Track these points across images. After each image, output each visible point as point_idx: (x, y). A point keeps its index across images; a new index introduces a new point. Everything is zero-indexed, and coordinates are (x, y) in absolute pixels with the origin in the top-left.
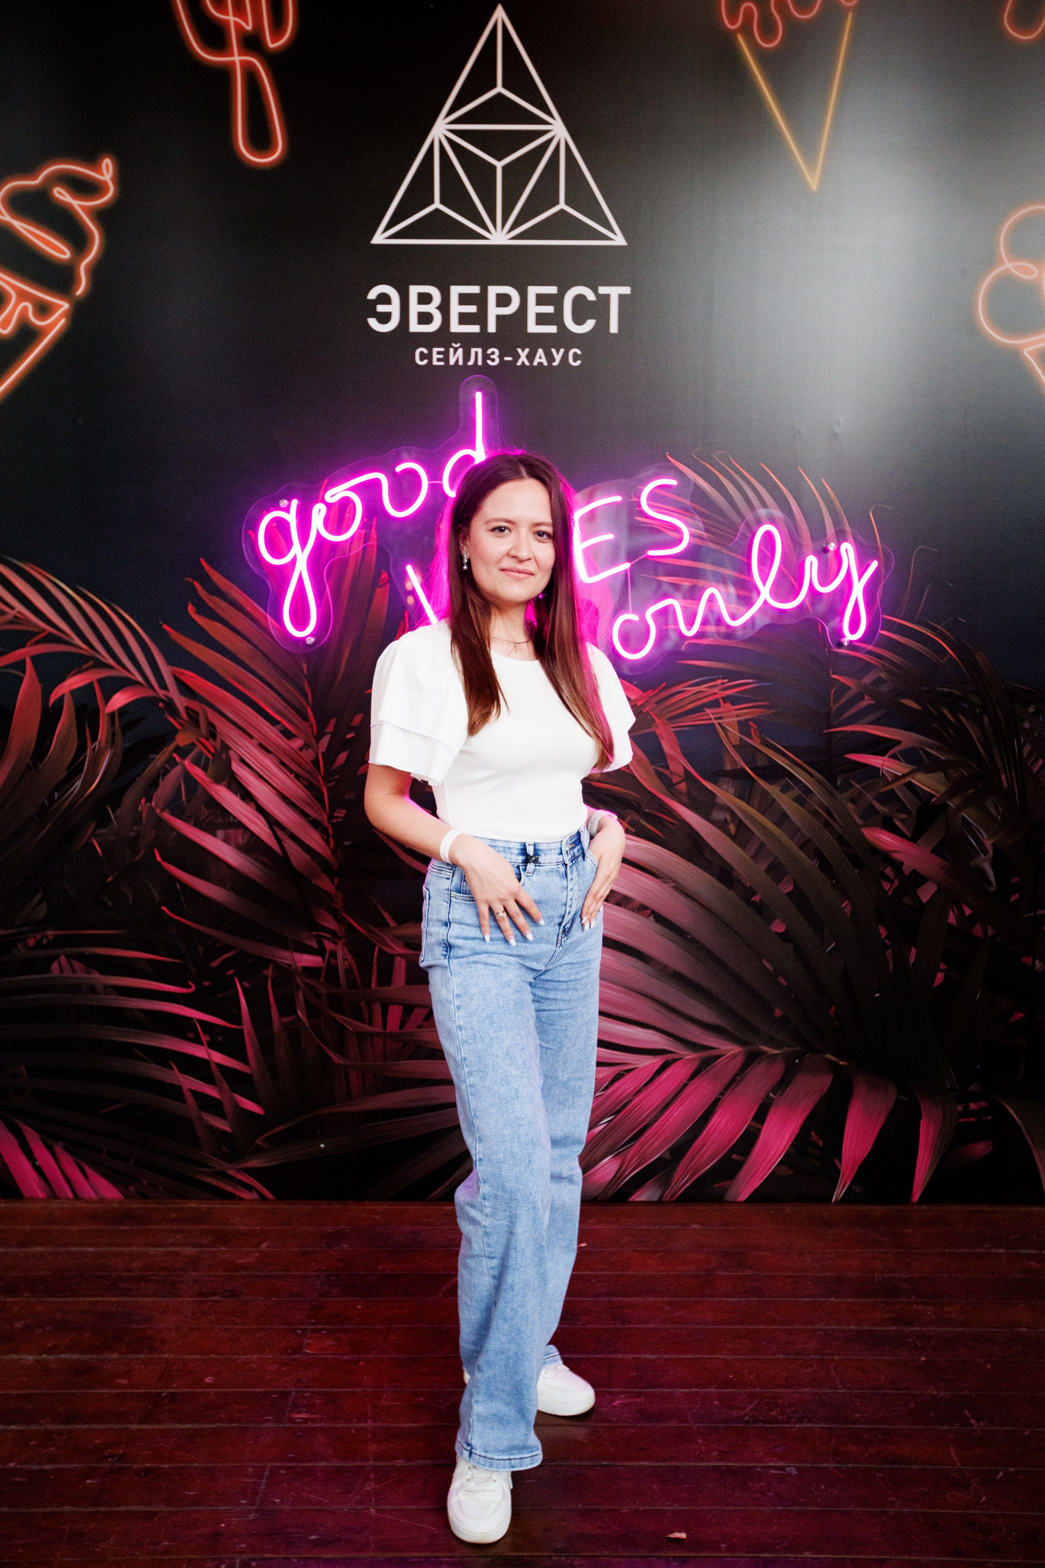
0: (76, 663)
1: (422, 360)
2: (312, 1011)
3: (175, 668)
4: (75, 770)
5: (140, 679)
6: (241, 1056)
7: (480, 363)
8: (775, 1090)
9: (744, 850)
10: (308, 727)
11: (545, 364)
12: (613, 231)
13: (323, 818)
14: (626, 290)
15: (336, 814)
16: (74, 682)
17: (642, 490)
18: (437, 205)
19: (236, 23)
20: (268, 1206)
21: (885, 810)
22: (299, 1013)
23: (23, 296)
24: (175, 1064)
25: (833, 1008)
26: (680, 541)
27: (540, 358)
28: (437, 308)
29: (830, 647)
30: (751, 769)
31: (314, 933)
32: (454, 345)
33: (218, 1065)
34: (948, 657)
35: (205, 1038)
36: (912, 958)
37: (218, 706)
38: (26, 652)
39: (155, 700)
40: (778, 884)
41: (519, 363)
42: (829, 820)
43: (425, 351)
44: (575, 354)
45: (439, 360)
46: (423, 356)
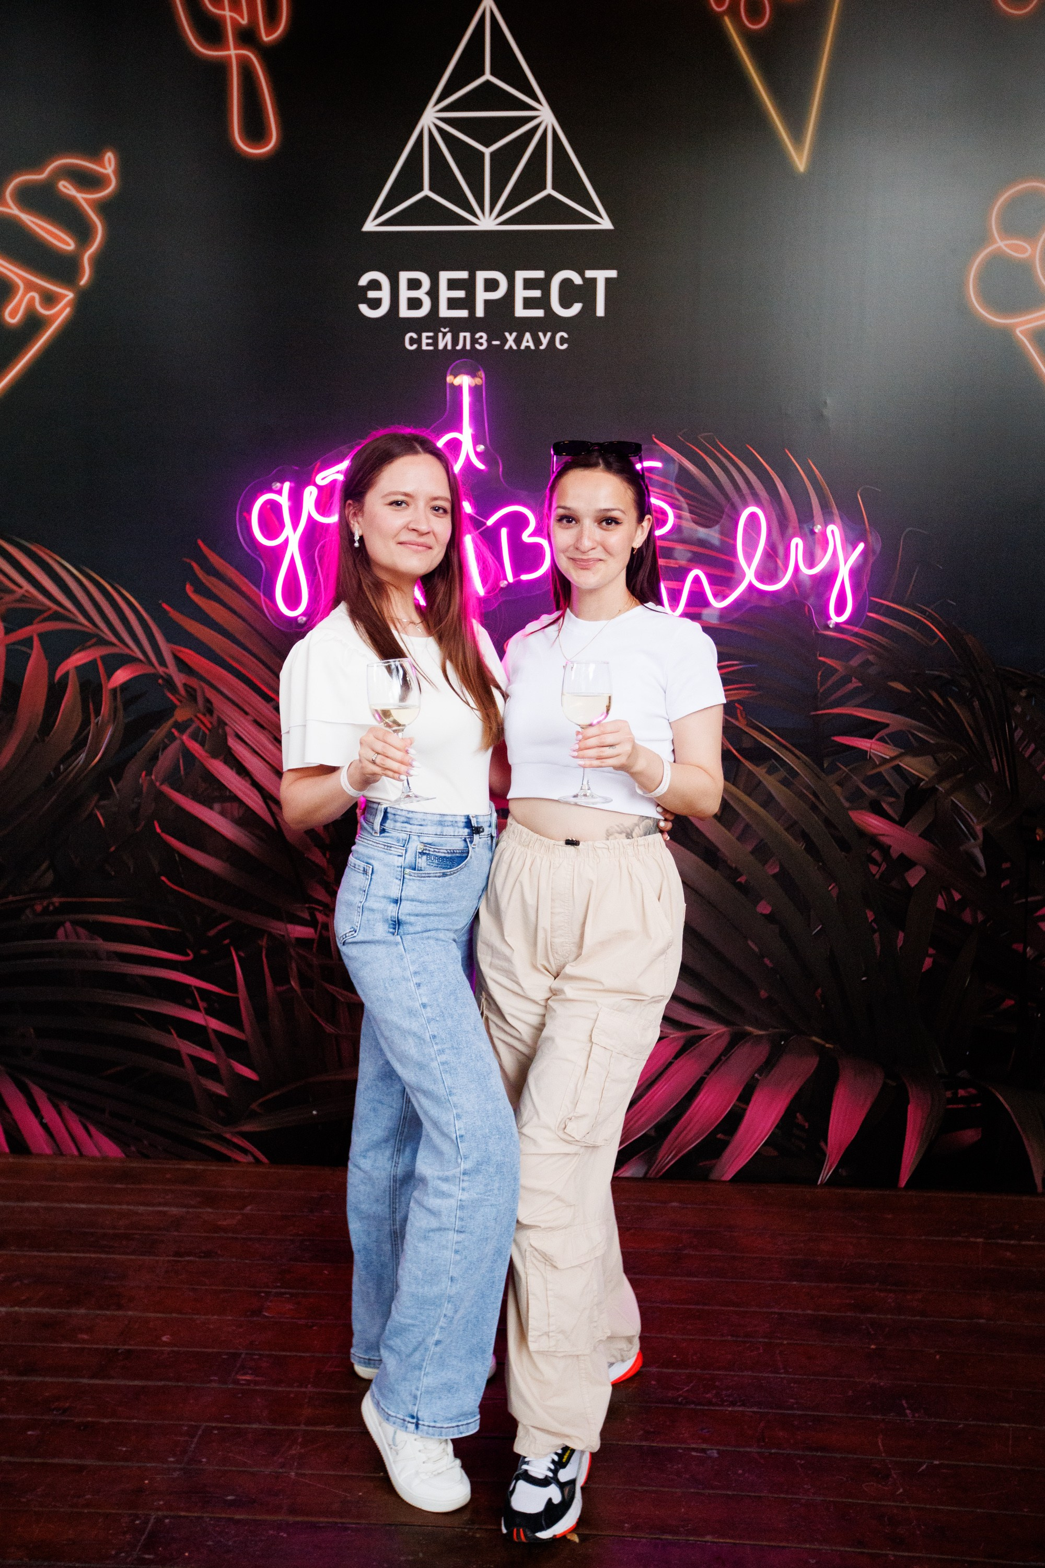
0: (82, 640)
1: (411, 345)
2: (304, 981)
3: (175, 647)
4: (79, 743)
5: (141, 656)
6: (238, 1025)
7: (468, 347)
8: (760, 1070)
9: (729, 830)
11: (533, 347)
12: (600, 216)
14: (613, 274)
16: (78, 659)
18: (426, 192)
19: (231, 17)
20: (261, 1169)
21: (871, 793)
22: (293, 983)
23: (30, 286)
24: (174, 1030)
25: (819, 991)
26: (665, 522)
27: (528, 342)
28: (427, 293)
29: (816, 628)
30: (736, 750)
31: (307, 905)
32: (443, 329)
33: (215, 1031)
34: (936, 641)
35: (202, 1005)
36: (900, 943)
37: (214, 682)
38: (33, 630)
39: (156, 676)
40: (764, 865)
41: (507, 347)
42: (817, 803)
43: (415, 336)
44: (562, 337)
45: (428, 344)
46: (412, 341)
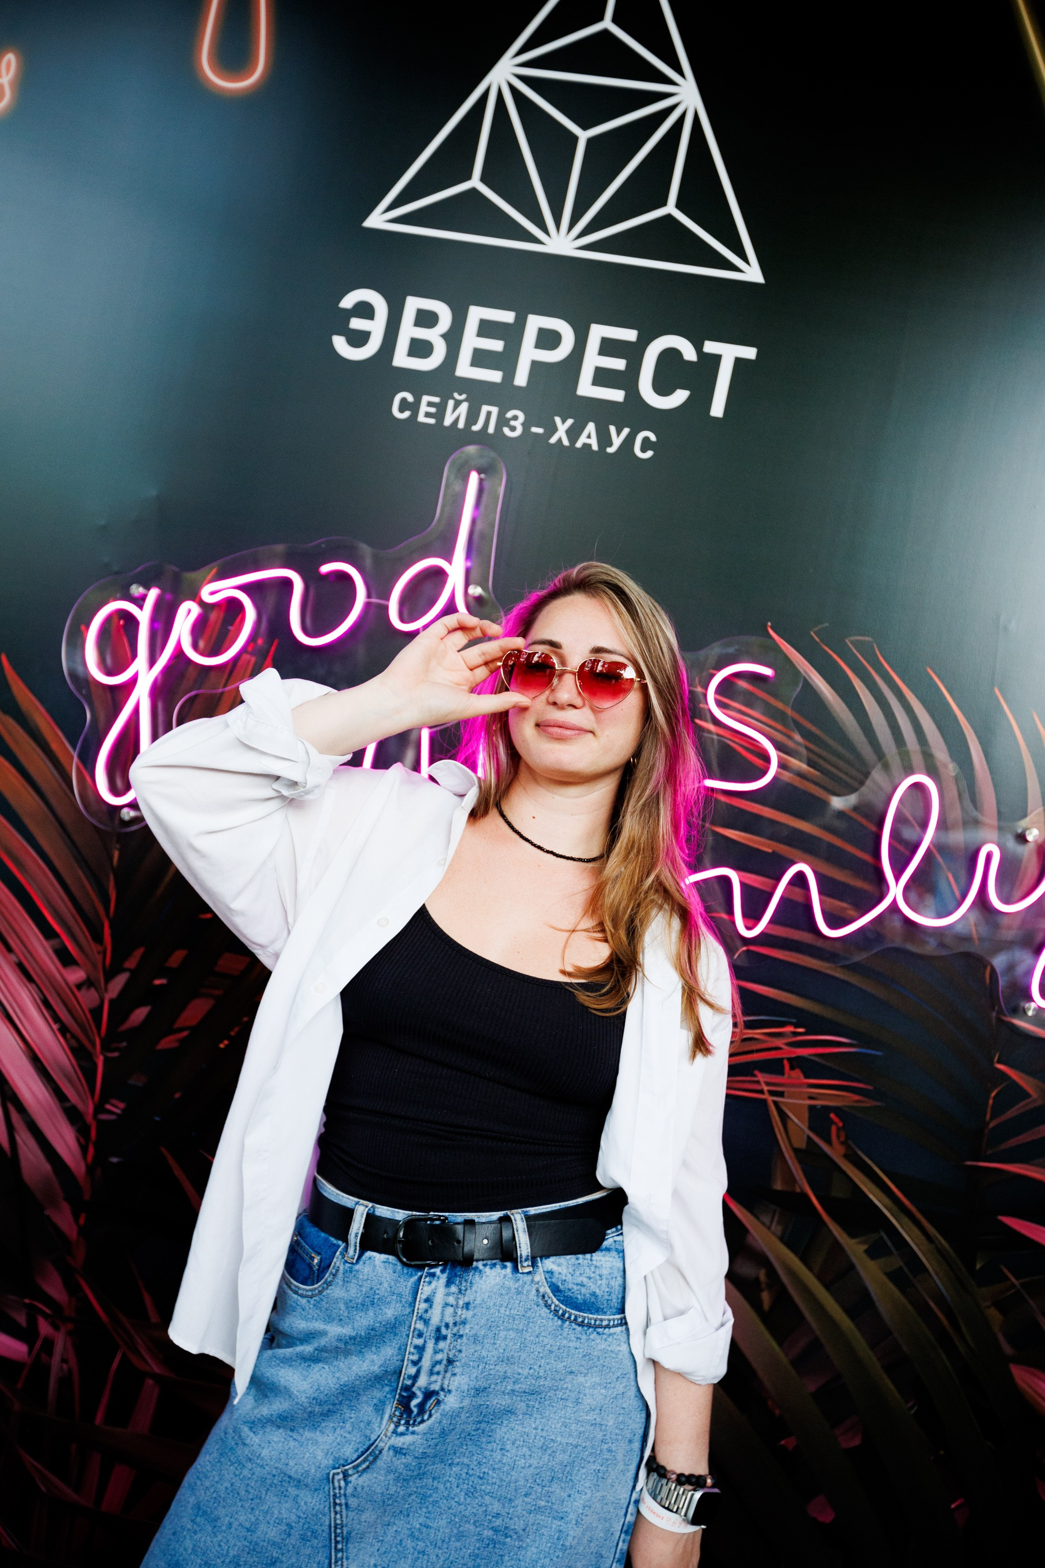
1: (402, 410)
7: (491, 430)
10: (99, 953)
11: (595, 447)
12: (746, 260)
13: (87, 1107)
14: (750, 353)
15: (108, 1107)
17: (713, 676)
18: (475, 182)
26: (764, 773)
27: (589, 437)
28: (444, 336)
29: (1001, 1012)
30: (818, 1198)
31: (27, 1301)
32: (456, 395)
40: (833, 1427)
41: (553, 440)
43: (410, 398)
44: (646, 440)
45: (428, 415)
46: (404, 405)
